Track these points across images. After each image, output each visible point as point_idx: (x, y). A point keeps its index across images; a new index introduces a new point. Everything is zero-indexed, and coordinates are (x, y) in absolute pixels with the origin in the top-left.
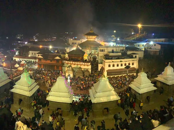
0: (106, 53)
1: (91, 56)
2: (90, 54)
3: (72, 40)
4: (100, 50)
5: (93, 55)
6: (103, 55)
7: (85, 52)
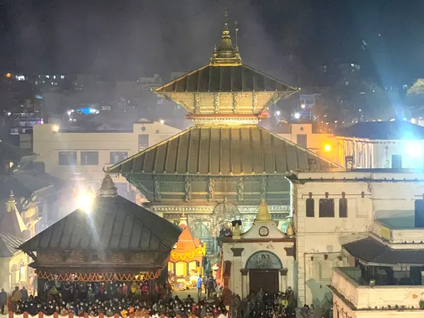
0: (357, 225)
1: (228, 256)
2: (225, 236)
3: (56, 128)
4: (310, 203)
5: (249, 250)
6: (338, 248)
7: (183, 222)
